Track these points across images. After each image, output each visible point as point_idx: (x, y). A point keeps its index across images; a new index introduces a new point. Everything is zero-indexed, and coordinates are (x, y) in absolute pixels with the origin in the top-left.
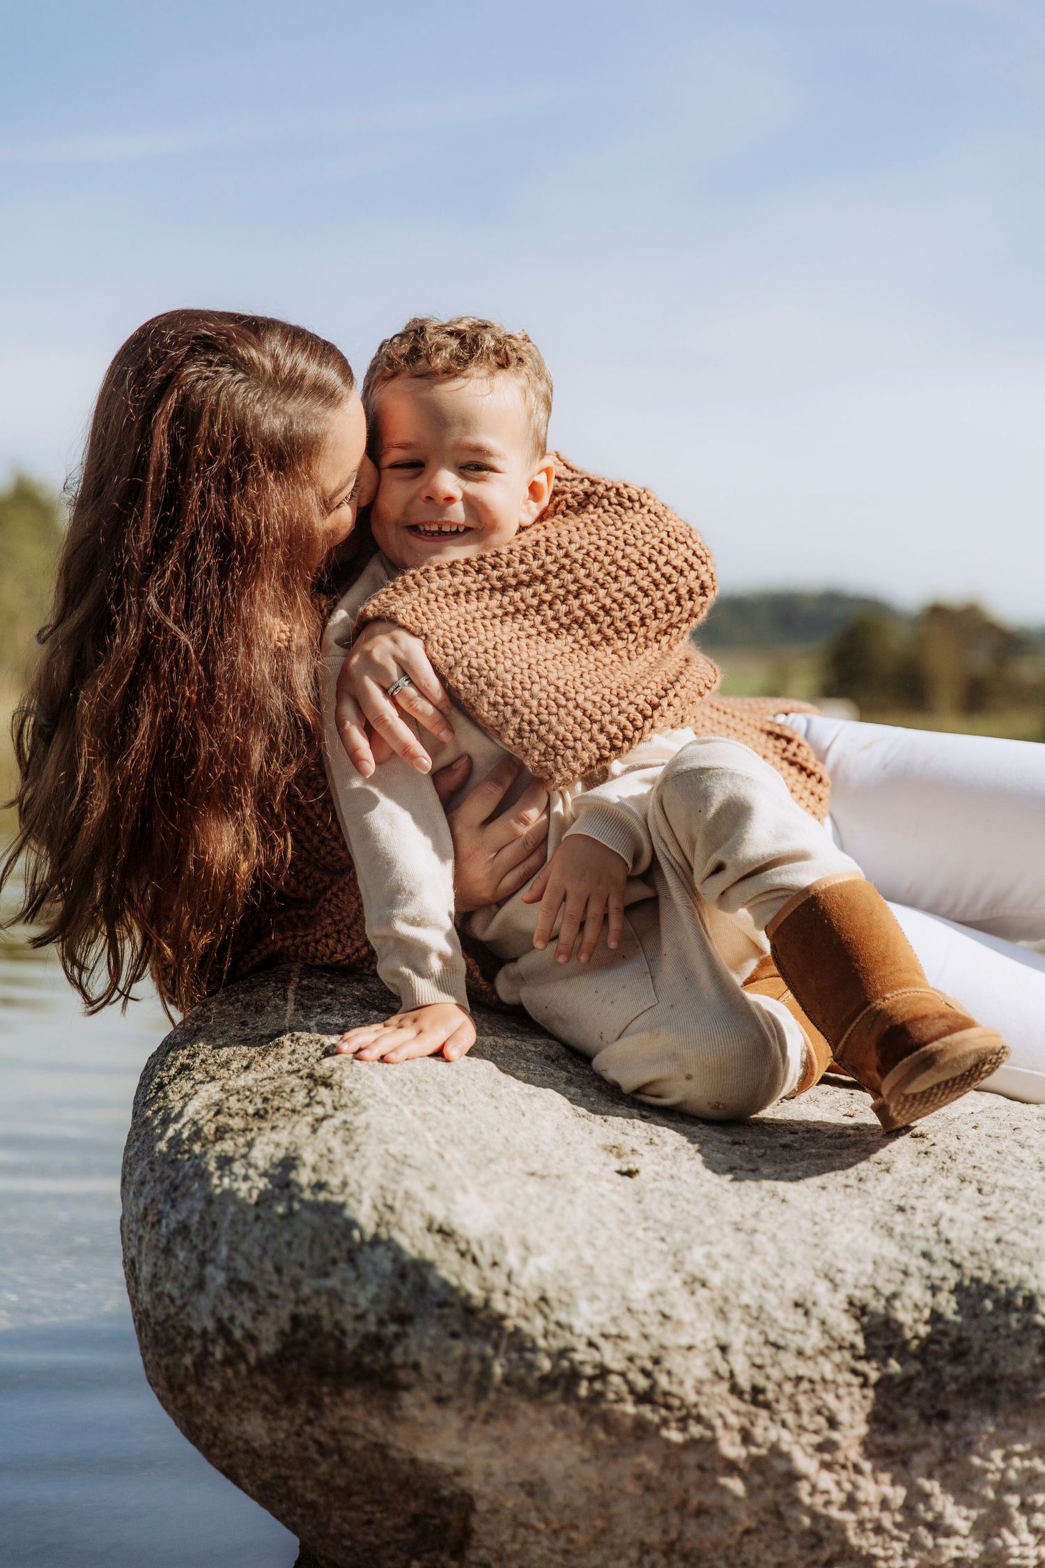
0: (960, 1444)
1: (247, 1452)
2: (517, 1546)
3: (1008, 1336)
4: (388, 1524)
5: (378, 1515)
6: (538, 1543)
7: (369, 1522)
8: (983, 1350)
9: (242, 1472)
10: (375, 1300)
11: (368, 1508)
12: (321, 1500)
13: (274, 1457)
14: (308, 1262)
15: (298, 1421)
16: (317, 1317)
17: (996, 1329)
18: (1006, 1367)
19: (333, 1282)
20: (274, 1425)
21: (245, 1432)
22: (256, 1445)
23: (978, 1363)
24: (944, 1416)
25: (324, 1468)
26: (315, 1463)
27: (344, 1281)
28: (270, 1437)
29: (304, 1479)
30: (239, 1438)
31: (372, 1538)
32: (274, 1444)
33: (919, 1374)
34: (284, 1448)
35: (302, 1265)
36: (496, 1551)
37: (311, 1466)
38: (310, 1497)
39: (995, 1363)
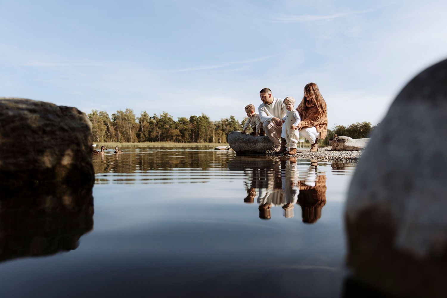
5: (237, 149)
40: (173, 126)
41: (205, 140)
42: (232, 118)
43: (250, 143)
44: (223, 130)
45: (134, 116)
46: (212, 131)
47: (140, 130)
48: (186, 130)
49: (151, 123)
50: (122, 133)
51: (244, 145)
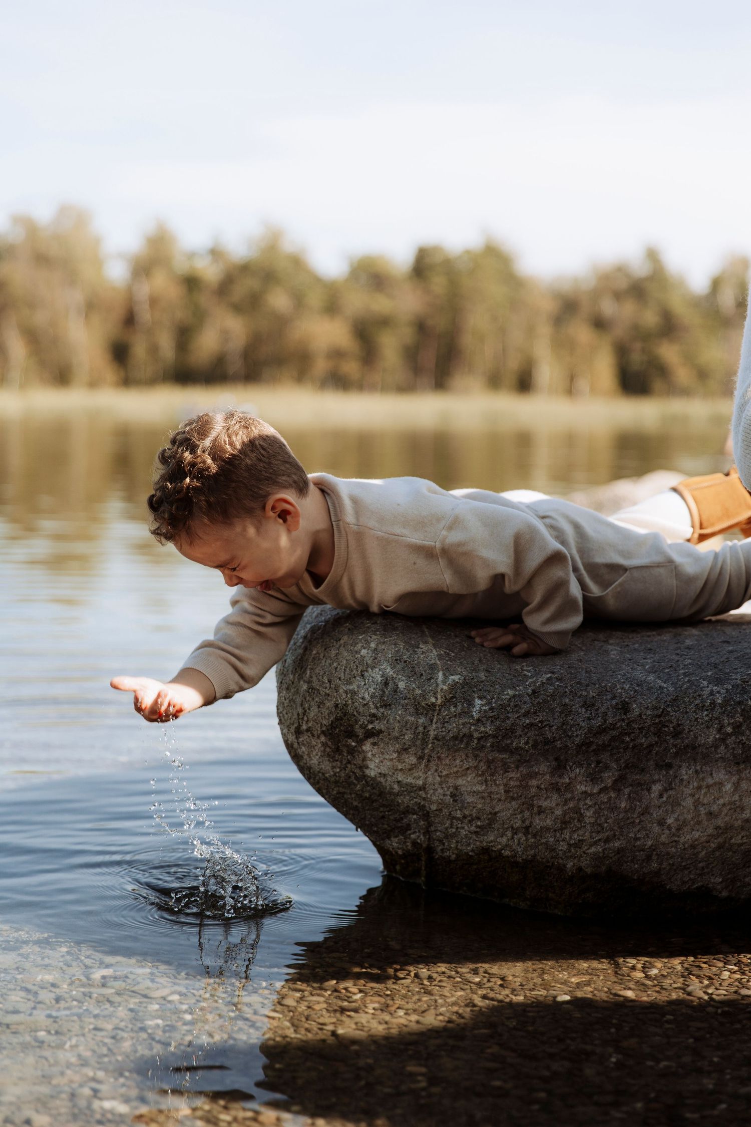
0: (677, 781)
1: (324, 779)
2: (454, 830)
3: (702, 724)
4: (392, 817)
5: (387, 813)
6: (463, 828)
7: (383, 817)
8: (690, 731)
9: (324, 791)
10: (373, 696)
11: (382, 809)
12: (360, 805)
13: (336, 782)
14: (343, 677)
15: (344, 762)
16: (346, 705)
17: (696, 719)
18: (701, 740)
19: (354, 687)
20: (334, 764)
21: (322, 769)
22: (327, 775)
23: (687, 738)
24: (669, 766)
25: (358, 787)
26: (355, 785)
27: (359, 686)
28: (333, 772)
29: (351, 794)
30: (319, 772)
31: (386, 826)
32: (335, 775)
33: (657, 743)
34: (340, 777)
35: (340, 679)
36: (444, 833)
37: (353, 786)
38: (355, 803)
39: (696, 738)
40: (315, 299)
41: (494, 382)
42: (652, 255)
43: (560, 767)
44: (600, 324)
45: (97, 242)
46: (530, 331)
47: (130, 320)
48: (385, 322)
49: (191, 283)
50: (33, 337)
51: (470, 784)
